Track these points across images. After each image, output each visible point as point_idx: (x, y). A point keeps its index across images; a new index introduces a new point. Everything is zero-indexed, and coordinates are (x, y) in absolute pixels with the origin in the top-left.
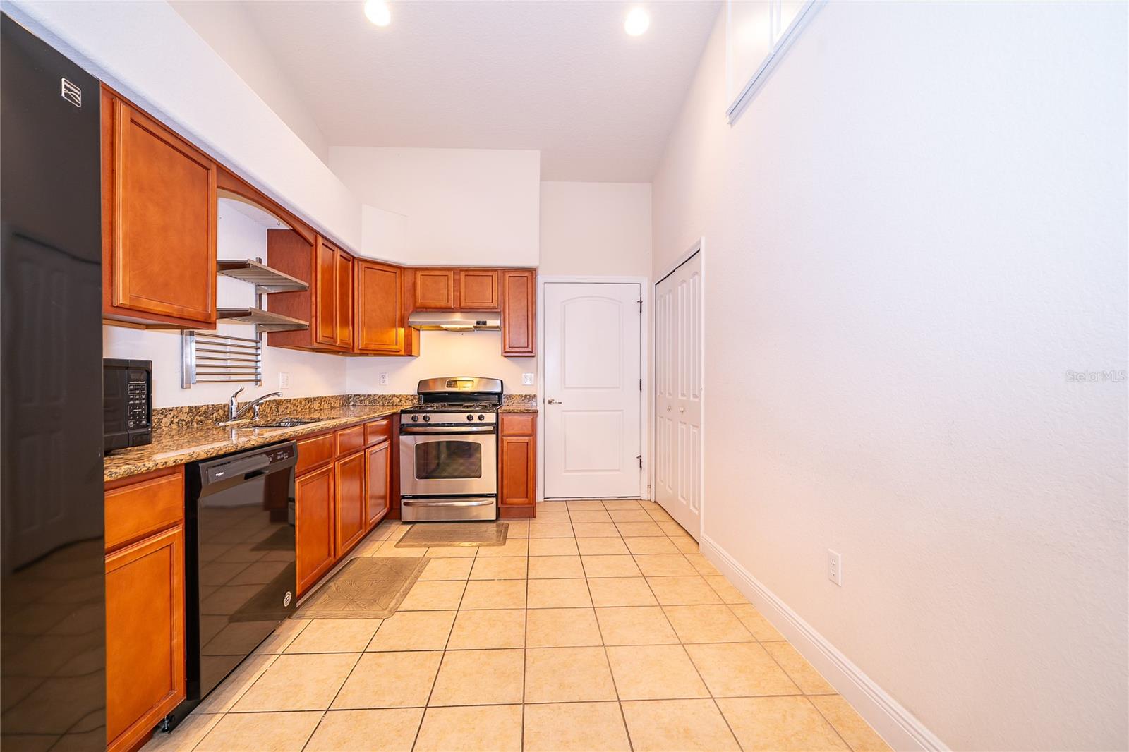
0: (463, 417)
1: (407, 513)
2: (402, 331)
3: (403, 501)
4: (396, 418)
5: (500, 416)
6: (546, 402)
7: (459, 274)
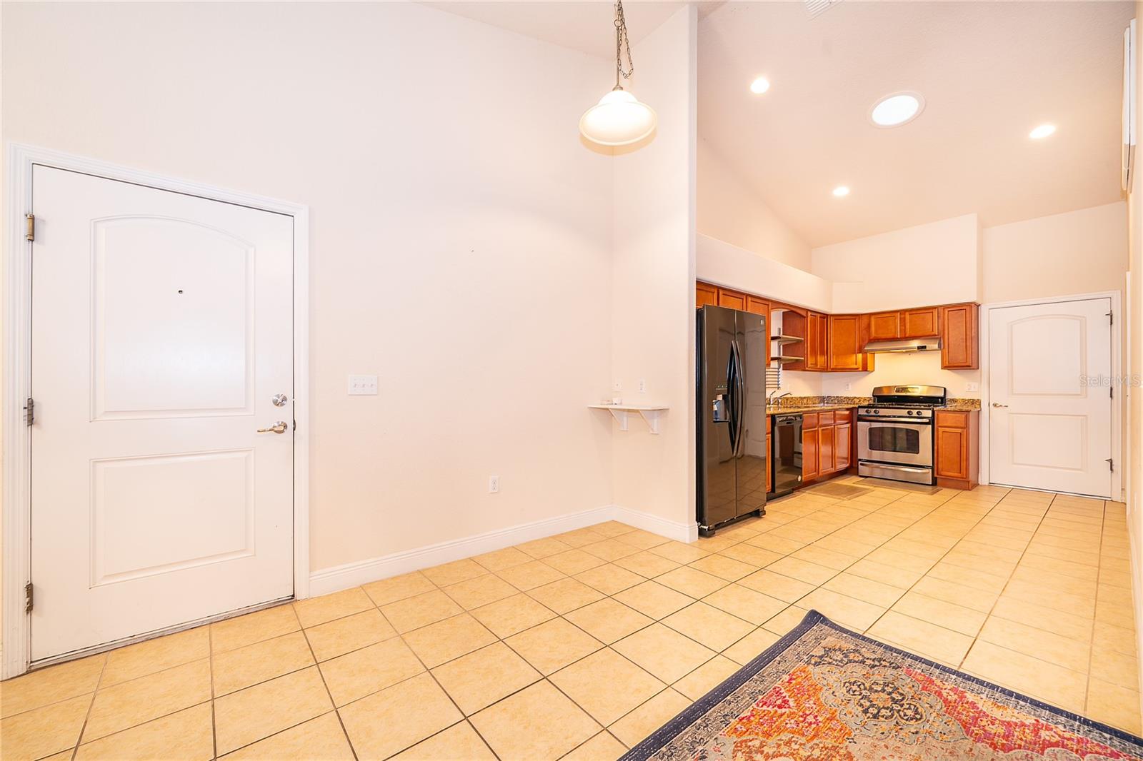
0: (904, 412)
1: (864, 470)
2: (860, 356)
3: (860, 462)
4: (855, 411)
5: (936, 413)
6: (991, 405)
7: (904, 314)
